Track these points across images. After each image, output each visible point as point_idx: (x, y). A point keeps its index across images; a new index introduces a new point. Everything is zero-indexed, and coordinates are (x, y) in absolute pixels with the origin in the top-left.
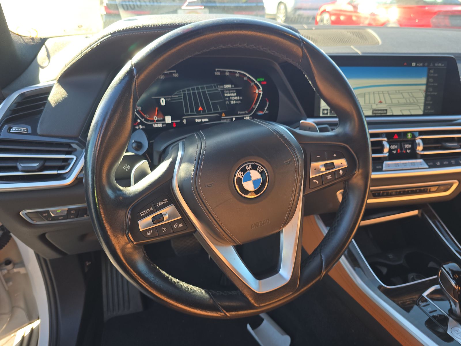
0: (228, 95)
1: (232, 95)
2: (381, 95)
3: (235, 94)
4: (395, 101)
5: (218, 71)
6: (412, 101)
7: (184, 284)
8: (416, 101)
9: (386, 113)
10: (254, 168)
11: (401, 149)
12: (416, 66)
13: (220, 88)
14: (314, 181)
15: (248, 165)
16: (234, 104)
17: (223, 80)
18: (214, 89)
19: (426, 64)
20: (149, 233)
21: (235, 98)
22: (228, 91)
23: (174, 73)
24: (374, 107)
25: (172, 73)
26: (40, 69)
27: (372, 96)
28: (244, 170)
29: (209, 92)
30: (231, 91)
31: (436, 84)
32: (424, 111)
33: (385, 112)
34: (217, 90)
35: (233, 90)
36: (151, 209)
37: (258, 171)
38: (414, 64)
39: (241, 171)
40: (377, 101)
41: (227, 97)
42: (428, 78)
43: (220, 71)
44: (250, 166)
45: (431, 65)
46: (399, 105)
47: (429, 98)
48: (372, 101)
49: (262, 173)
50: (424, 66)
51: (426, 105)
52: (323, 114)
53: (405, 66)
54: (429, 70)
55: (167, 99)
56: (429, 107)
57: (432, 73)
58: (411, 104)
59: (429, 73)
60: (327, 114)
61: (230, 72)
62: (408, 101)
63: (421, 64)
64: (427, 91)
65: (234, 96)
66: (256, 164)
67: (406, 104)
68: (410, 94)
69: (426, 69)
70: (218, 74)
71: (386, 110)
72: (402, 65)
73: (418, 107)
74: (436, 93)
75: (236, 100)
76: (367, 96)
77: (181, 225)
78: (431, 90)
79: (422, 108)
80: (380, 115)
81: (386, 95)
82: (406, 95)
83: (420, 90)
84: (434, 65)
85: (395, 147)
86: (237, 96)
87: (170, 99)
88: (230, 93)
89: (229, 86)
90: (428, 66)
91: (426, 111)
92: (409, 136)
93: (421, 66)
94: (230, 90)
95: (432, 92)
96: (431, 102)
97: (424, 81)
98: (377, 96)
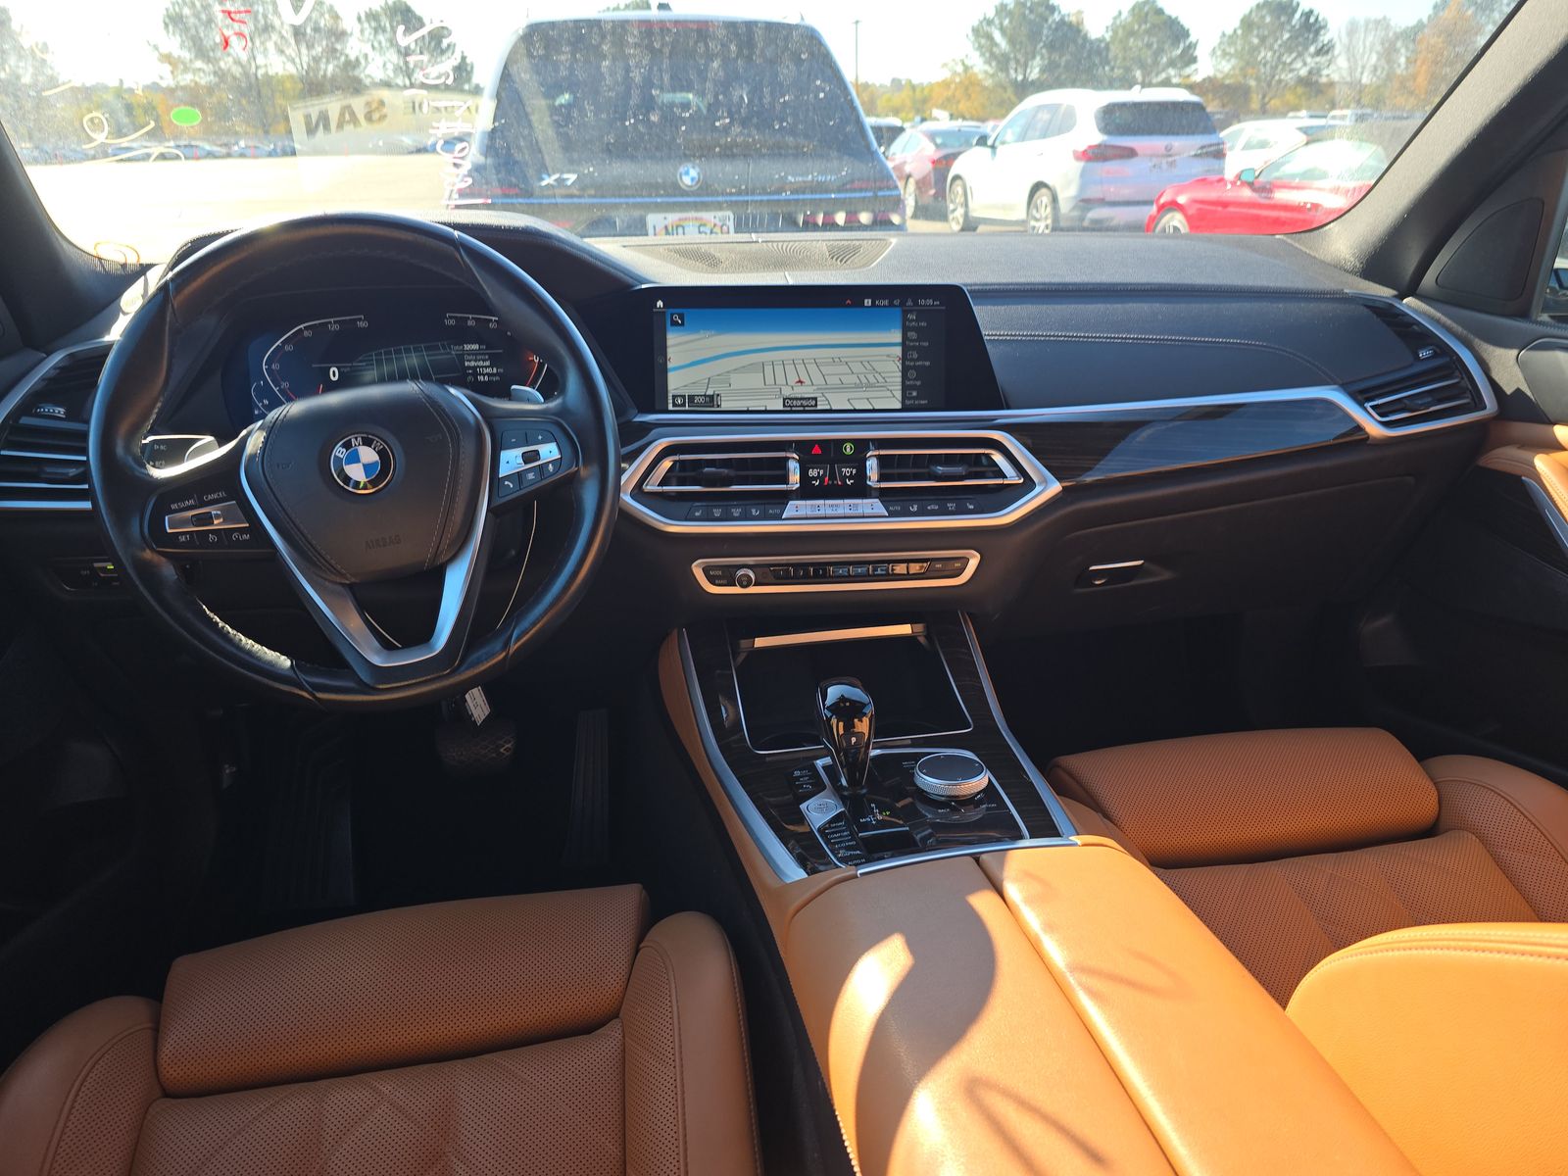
0: (473, 364)
1: (481, 363)
2: (800, 368)
3: (488, 363)
4: (833, 380)
5: (451, 317)
6: (872, 380)
7: (248, 643)
8: (880, 379)
9: (816, 405)
10: (367, 442)
11: (833, 477)
12: (873, 304)
13: (455, 350)
14: (506, 483)
15: (356, 438)
16: (484, 382)
17: (462, 335)
18: (442, 351)
19: (896, 302)
20: (182, 539)
21: (489, 370)
22: (471, 357)
23: (360, 319)
24: (787, 392)
25: (355, 320)
26: (121, 315)
27: (779, 369)
28: (347, 446)
29: (430, 358)
30: (478, 358)
31: (926, 344)
32: (903, 403)
33: (813, 403)
34: (449, 353)
35: (485, 354)
36: (191, 502)
37: (374, 449)
38: (868, 302)
39: (344, 446)
40: (793, 379)
41: (469, 368)
42: (905, 331)
43: (456, 318)
44: (359, 439)
45: (910, 303)
46: (842, 387)
47: (912, 374)
48: (781, 380)
49: (382, 453)
50: (891, 305)
51: (905, 388)
52: (674, 405)
53: (848, 306)
54: (905, 313)
55: (342, 370)
56: (915, 394)
57: (913, 320)
58: (869, 385)
59: (905, 320)
60: (683, 405)
61: (476, 319)
62: (864, 381)
63: (886, 302)
64: (904, 358)
65: (486, 367)
66: (370, 436)
67: (858, 387)
68: (866, 364)
69: (898, 312)
70: (452, 322)
71: (815, 399)
72: (840, 304)
73: (889, 394)
74: (927, 363)
75: (488, 374)
76: (768, 369)
77: (246, 537)
78: (915, 356)
79: (899, 394)
80: (802, 409)
81: (812, 368)
82: (857, 368)
83: (888, 356)
84: (916, 304)
85: (819, 473)
86: (491, 366)
87: (348, 369)
88: (476, 361)
89: (476, 347)
90: (902, 304)
91: (908, 402)
92: (848, 449)
93: (885, 306)
94: (476, 355)
95: (918, 360)
96: (918, 383)
97: (896, 336)
98: (790, 368)
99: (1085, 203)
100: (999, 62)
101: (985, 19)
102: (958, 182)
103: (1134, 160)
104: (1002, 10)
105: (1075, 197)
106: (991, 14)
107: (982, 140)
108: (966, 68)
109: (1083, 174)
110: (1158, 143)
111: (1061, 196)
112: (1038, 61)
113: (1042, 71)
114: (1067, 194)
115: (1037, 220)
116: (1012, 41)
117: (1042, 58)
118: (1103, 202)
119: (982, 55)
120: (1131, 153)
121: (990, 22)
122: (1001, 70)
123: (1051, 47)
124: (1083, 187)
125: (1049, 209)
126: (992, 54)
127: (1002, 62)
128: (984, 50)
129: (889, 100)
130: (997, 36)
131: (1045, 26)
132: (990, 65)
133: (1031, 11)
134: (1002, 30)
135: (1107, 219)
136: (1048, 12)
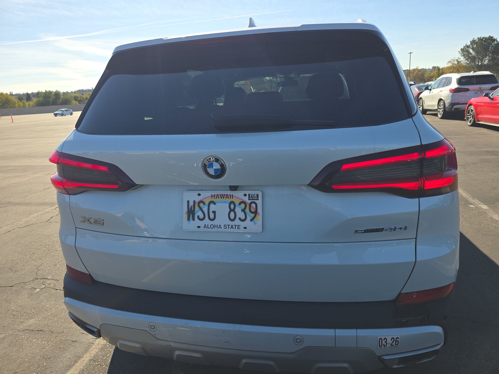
99: (452, 104)
100: (471, 59)
101: (466, 46)
102: (421, 100)
103: (469, 92)
104: (473, 43)
105: (450, 102)
106: (469, 44)
107: (427, 88)
108: (458, 62)
109: (452, 96)
110: (477, 87)
111: (446, 102)
112: (488, 58)
113: (489, 61)
114: (448, 102)
115: (440, 109)
116: (477, 52)
117: (489, 57)
118: (458, 104)
119: (465, 57)
120: (467, 90)
121: (468, 47)
122: (472, 62)
123: (493, 53)
124: (452, 100)
125: (443, 106)
126: (469, 57)
127: (473, 59)
128: (465, 56)
129: (430, 74)
130: (471, 51)
131: (491, 46)
132: (468, 61)
133: (485, 42)
134: (473, 49)
135: (460, 108)
136: (492, 42)
